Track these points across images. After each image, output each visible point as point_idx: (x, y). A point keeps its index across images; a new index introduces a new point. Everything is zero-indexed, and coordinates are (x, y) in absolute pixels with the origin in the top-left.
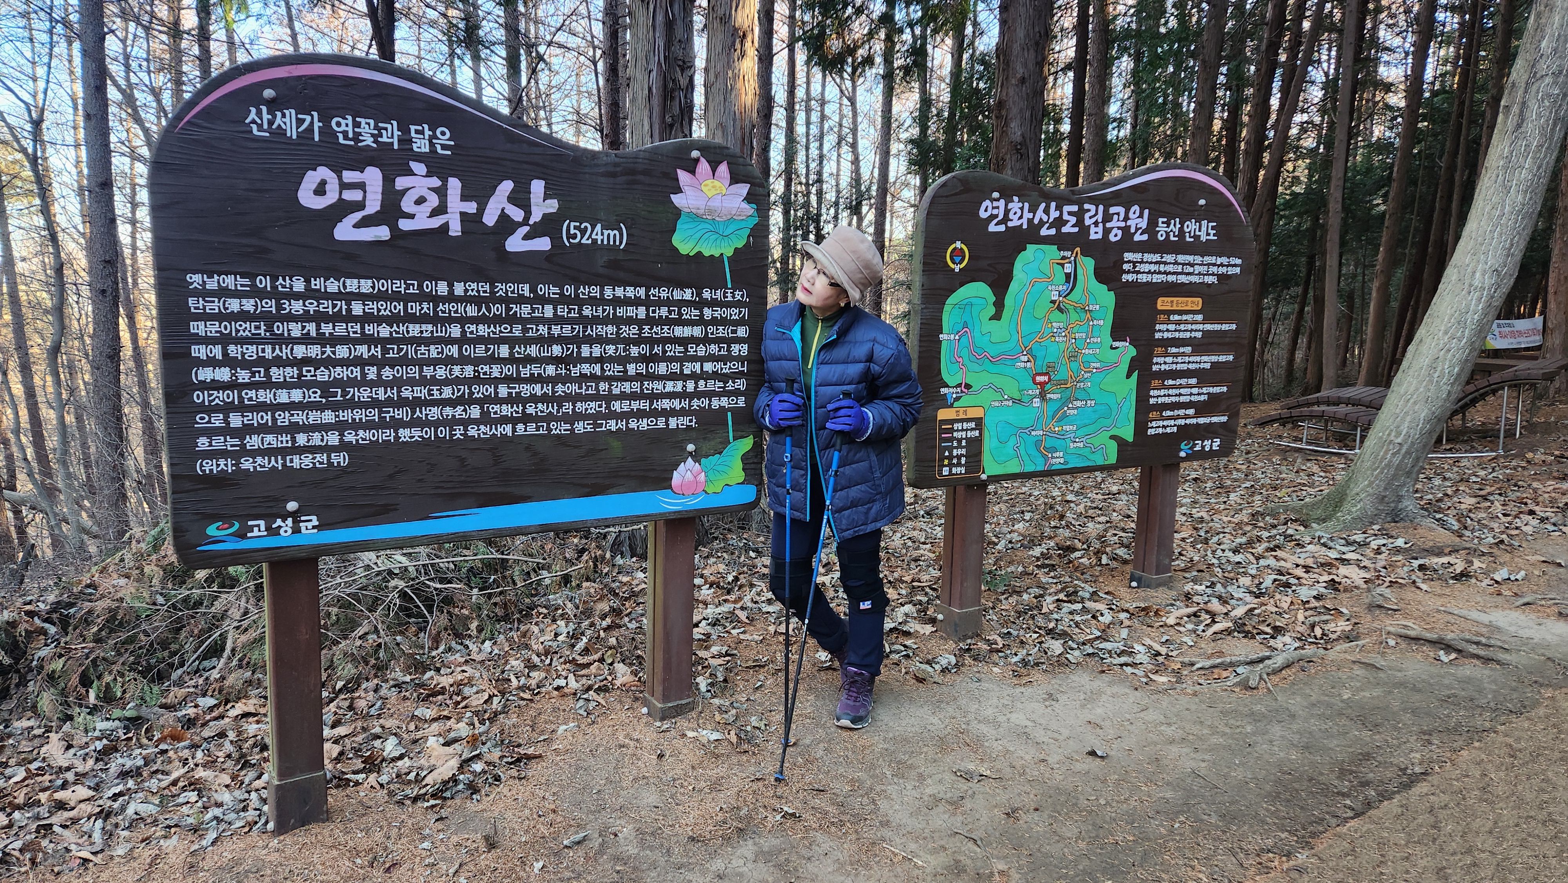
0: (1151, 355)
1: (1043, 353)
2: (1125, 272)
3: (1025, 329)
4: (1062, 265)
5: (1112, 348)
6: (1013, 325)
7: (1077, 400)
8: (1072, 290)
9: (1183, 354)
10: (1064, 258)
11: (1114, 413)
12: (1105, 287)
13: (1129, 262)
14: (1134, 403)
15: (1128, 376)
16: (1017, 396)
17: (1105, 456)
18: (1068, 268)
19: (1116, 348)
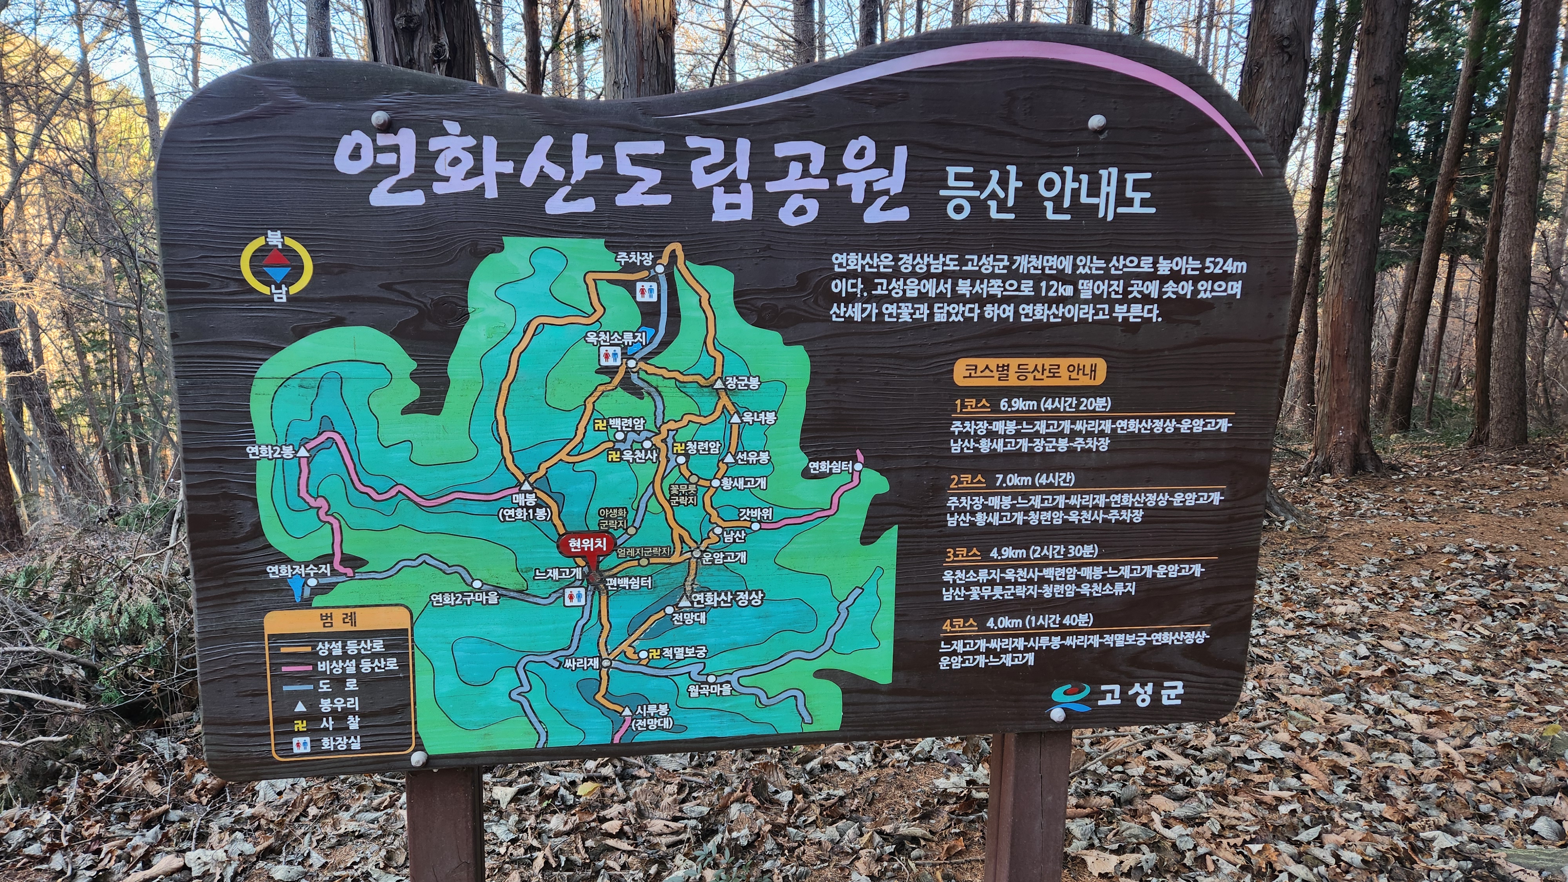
0: (939, 491)
1: (588, 487)
2: (837, 298)
3: (521, 435)
4: (630, 287)
5: (806, 474)
6: (483, 425)
7: (705, 590)
8: (665, 344)
9: (1051, 490)
10: (629, 268)
11: (825, 623)
12: (774, 337)
13: (851, 274)
14: (892, 598)
15: (869, 536)
16: (512, 581)
17: (806, 714)
18: (648, 292)
19: (821, 476)
